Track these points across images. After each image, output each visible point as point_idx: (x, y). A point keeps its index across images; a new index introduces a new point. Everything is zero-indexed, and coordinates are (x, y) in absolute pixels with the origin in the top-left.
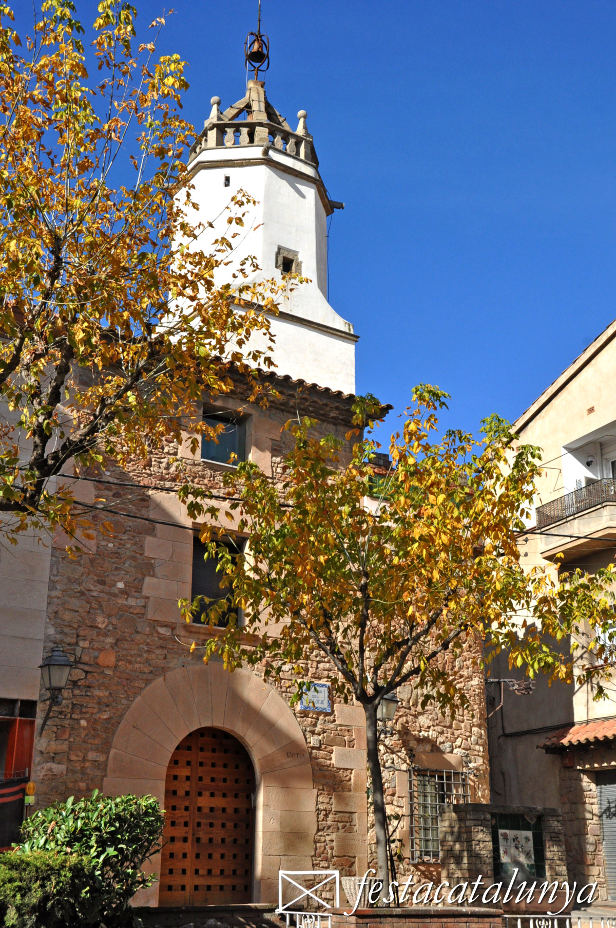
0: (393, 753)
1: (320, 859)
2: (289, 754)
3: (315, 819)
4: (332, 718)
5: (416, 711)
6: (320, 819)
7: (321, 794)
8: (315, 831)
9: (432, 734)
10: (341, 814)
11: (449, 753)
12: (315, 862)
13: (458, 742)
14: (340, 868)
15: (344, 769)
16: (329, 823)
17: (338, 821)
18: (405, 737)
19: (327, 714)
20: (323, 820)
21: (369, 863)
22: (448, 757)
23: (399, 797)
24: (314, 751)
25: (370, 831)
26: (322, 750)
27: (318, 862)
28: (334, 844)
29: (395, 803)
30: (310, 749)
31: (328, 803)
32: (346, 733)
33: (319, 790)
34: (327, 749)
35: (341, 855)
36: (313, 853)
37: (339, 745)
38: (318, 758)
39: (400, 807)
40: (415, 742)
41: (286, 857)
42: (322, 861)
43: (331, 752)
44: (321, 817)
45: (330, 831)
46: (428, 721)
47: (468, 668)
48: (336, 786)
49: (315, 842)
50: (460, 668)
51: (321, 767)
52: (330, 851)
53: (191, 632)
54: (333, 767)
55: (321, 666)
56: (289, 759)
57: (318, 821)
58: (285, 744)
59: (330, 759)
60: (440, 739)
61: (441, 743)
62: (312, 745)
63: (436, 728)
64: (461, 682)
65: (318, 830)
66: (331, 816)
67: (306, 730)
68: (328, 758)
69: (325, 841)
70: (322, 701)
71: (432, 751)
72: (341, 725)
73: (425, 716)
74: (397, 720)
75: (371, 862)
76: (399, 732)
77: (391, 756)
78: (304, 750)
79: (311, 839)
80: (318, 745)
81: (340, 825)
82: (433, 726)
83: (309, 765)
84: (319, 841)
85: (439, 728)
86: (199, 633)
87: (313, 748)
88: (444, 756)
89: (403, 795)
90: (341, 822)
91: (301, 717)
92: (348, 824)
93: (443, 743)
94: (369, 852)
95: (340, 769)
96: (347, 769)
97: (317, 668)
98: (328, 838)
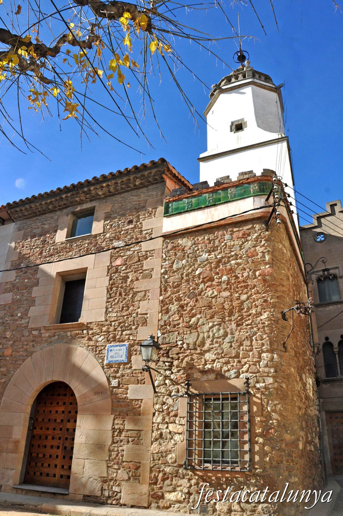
0: (178, 384)
1: (113, 463)
2: (96, 393)
3: (111, 435)
4: (129, 366)
5: (201, 350)
6: (115, 435)
7: (117, 418)
8: (110, 444)
9: (217, 365)
10: (132, 432)
11: (234, 378)
12: (109, 465)
13: (245, 368)
14: (128, 470)
15: (136, 400)
16: (122, 438)
17: (128, 437)
18: (189, 371)
19: (125, 364)
20: (117, 436)
21: (151, 468)
22: (234, 382)
23: (180, 417)
24: (114, 390)
25: (154, 444)
26: (120, 388)
27: (112, 465)
28: (124, 453)
29: (177, 422)
30: (111, 389)
31: (121, 424)
32: (140, 375)
33: (115, 415)
34: (124, 387)
35: (129, 460)
36: (107, 459)
37: (133, 383)
38: (118, 394)
39: (181, 425)
40: (199, 374)
41: (88, 460)
42: (114, 464)
43: (127, 389)
44: (116, 433)
45: (122, 443)
46: (213, 356)
47: (257, 307)
48: (128, 412)
49: (109, 450)
50: (249, 309)
51: (119, 400)
52: (121, 458)
53: (47, 330)
54: (128, 399)
55: (124, 333)
56: (96, 396)
57: (113, 437)
58: (94, 387)
59: (127, 394)
60: (225, 368)
61: (225, 372)
62: (112, 385)
63: (221, 360)
64: (249, 319)
65: (113, 443)
66: (124, 434)
67: (110, 376)
68: (124, 393)
69: (118, 450)
70: (122, 356)
71: (216, 378)
72: (135, 370)
73: (211, 352)
74: (182, 360)
75: (153, 467)
76: (184, 368)
77: (176, 387)
78: (107, 389)
79: (107, 449)
80: (117, 385)
81: (130, 439)
82: (217, 358)
83: (110, 399)
84: (113, 450)
85: (223, 360)
86: (50, 329)
87: (115, 387)
88: (230, 381)
89: (184, 416)
90: (131, 437)
91: (107, 368)
92: (136, 439)
93: (229, 370)
94: (152, 459)
95: (133, 400)
96: (138, 400)
97: (122, 334)
98: (120, 448)
